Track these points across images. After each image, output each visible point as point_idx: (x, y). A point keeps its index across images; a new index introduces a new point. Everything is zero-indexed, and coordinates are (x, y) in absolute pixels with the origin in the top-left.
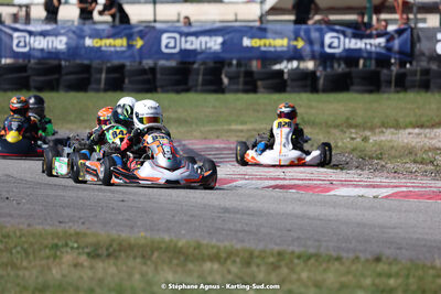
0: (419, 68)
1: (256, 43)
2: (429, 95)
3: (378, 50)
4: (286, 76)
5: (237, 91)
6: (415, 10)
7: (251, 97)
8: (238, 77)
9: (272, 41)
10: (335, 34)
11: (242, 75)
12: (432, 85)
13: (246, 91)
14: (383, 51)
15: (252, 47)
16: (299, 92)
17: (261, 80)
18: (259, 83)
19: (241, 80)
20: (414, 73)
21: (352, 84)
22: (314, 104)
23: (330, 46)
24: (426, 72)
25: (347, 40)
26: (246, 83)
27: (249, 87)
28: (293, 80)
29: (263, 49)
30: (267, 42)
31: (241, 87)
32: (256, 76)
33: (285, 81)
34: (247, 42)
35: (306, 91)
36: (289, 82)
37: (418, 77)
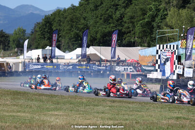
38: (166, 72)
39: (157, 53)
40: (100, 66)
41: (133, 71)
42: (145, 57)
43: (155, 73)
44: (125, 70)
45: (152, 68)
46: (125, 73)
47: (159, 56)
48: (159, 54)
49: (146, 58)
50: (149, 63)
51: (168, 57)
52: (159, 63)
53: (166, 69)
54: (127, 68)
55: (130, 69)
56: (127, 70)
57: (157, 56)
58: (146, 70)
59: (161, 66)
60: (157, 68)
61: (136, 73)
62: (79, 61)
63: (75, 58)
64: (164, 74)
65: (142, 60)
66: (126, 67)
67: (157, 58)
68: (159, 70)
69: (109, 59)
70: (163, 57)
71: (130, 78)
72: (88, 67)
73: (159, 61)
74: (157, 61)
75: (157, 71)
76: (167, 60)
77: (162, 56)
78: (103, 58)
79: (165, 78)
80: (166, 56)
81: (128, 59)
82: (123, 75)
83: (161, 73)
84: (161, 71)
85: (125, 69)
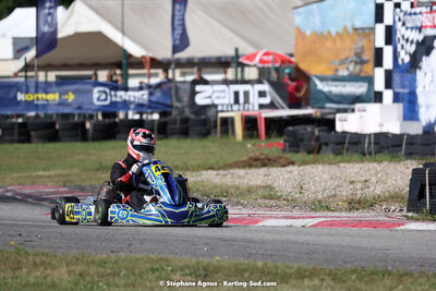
0: (178, 118)
1: (30, 97)
2: (188, 141)
3: (141, 101)
4: (57, 127)
5: (12, 142)
6: (173, 66)
7: (25, 146)
8: (13, 128)
9: (44, 96)
10: (102, 89)
11: (16, 126)
12: (190, 132)
13: (21, 141)
14: (146, 102)
15: (26, 101)
16: (71, 141)
17: (34, 130)
18: (32, 133)
19: (16, 131)
20: (175, 122)
21: (118, 132)
22: (91, 151)
23: (98, 99)
24: (185, 121)
25: (113, 93)
26: (20, 134)
27: (22, 138)
28: (64, 130)
29: (36, 102)
30: (41, 96)
31: (16, 137)
32: (29, 126)
33: (57, 131)
34: (21, 97)
35: (77, 141)
36: (61, 133)
37: (178, 126)
38: (421, 100)
39: (379, 17)
40: (126, 89)
41: (272, 106)
42: (321, 37)
43: (373, 108)
44: (237, 101)
45: (359, 89)
46: (236, 115)
47: (390, 32)
48: (388, 20)
49: (329, 44)
50: (342, 62)
51: (430, 32)
52: (388, 63)
53: (419, 91)
54: (246, 94)
55: (262, 94)
56: (247, 100)
57: (380, 30)
58: (329, 98)
59: (396, 78)
60: (379, 85)
61: (286, 112)
62: (27, 67)
63: (9, 53)
64: (411, 113)
65: (308, 53)
66: (241, 88)
67: (380, 41)
68: (388, 95)
69: (164, 52)
70: (409, 36)
71: (258, 136)
72: (71, 97)
73: (388, 52)
74: (379, 53)
75: (378, 97)
76: (425, 47)
77: (401, 31)
78: (136, 51)
79: (415, 129)
80: (420, 29)
81: (246, 49)
82: (227, 123)
83: (399, 107)
84: (397, 98)
85: (236, 94)
